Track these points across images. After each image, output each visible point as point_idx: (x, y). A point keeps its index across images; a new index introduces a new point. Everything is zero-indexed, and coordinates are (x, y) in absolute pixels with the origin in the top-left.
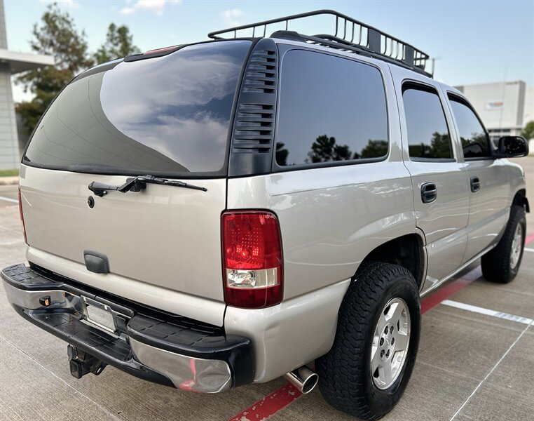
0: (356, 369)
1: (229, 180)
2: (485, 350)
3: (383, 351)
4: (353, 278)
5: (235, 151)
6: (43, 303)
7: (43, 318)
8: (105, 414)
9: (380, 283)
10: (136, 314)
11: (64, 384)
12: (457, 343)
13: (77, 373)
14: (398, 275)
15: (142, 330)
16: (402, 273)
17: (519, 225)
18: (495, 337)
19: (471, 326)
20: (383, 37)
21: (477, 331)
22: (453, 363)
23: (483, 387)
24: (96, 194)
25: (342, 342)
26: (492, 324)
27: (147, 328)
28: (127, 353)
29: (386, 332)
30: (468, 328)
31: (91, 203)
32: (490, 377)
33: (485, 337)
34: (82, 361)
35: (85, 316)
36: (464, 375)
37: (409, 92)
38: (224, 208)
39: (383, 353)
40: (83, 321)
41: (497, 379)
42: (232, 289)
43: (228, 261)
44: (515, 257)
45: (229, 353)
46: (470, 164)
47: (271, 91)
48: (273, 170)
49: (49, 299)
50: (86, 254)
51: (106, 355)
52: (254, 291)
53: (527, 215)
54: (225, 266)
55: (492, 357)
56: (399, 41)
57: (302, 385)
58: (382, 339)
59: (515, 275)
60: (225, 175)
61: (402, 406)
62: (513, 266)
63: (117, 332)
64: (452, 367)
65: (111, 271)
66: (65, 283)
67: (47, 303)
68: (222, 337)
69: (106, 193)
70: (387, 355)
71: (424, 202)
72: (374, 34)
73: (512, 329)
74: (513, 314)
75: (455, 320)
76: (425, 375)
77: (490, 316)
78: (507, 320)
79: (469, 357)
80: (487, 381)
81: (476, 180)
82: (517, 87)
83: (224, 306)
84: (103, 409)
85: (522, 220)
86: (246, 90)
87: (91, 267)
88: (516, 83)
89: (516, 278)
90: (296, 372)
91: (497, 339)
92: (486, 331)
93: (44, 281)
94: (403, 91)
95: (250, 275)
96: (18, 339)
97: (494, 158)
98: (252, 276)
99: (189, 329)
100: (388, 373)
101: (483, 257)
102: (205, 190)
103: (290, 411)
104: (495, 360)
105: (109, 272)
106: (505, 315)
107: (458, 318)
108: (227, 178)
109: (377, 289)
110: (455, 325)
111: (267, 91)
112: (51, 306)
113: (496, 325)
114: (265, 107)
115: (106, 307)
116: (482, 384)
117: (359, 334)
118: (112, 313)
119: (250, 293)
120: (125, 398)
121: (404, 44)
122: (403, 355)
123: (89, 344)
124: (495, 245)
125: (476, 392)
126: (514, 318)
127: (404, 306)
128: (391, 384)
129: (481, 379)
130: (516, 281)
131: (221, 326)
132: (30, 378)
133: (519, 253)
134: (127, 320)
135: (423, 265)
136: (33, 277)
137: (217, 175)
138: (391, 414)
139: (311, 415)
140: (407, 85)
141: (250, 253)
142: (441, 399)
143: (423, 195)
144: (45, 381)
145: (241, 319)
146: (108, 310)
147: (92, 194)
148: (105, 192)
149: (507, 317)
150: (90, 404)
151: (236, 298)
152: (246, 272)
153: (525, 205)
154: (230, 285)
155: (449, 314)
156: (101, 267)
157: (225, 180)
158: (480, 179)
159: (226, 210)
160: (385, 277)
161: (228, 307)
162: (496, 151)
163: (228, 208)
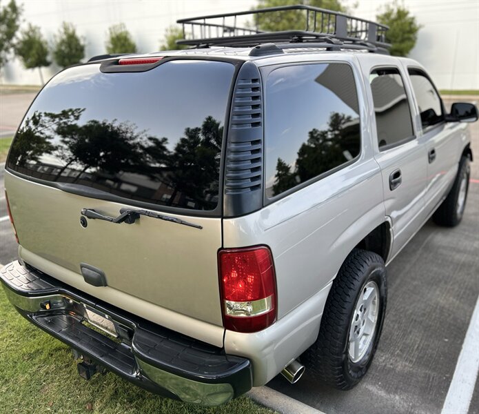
1: (224, 220)
3: (357, 326)
4: (334, 281)
6: (44, 307)
7: (47, 323)
13: (85, 375)
14: (372, 263)
31: (84, 224)
34: (89, 364)
35: (86, 318)
39: (356, 329)
40: (83, 323)
42: (231, 317)
43: (226, 295)
47: (258, 124)
48: (264, 205)
49: (50, 304)
50: (82, 267)
53: (472, 164)
57: (293, 376)
58: (358, 315)
60: (220, 215)
65: (109, 283)
66: (63, 288)
67: (48, 307)
68: (223, 357)
70: (358, 333)
71: (391, 190)
72: (341, 20)
81: (433, 152)
83: (223, 330)
86: (234, 127)
87: (88, 279)
97: (446, 121)
99: (190, 348)
102: (200, 228)
105: (106, 285)
108: (222, 217)
111: (254, 124)
112: (52, 310)
114: (254, 143)
115: (107, 316)
118: (113, 322)
121: (367, 22)
124: (444, 198)
131: (222, 347)
137: (212, 214)
143: (391, 184)
146: (109, 319)
153: (469, 155)
154: (228, 314)
156: (100, 281)
157: (220, 219)
158: (436, 150)
159: (222, 248)
161: (227, 331)
162: (449, 115)
163: (224, 247)
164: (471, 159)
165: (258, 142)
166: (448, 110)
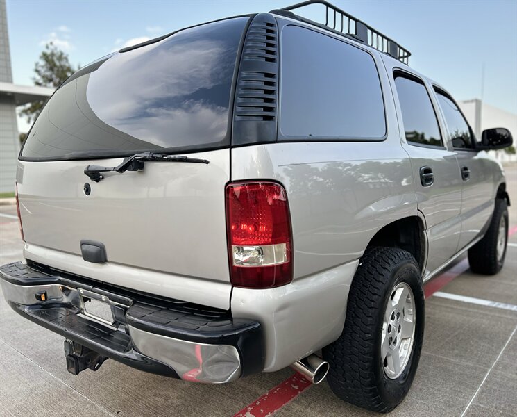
0: (366, 357)
1: (232, 149)
2: (486, 338)
3: (391, 338)
5: (238, 118)
6: (39, 298)
7: (39, 313)
8: (104, 414)
9: (387, 266)
10: (135, 302)
11: (62, 384)
12: (456, 333)
13: (73, 370)
15: (142, 317)
16: (407, 256)
17: (502, 218)
18: (494, 326)
19: (468, 316)
20: (369, 32)
21: (474, 320)
22: (457, 352)
23: (493, 375)
24: (92, 179)
25: (352, 328)
26: (488, 313)
27: (147, 315)
28: (127, 344)
29: (393, 319)
30: (465, 317)
31: (88, 190)
32: (497, 365)
33: (483, 326)
34: (79, 356)
35: (82, 309)
36: (471, 364)
37: (399, 79)
38: (229, 180)
39: (391, 340)
40: (80, 315)
41: (505, 367)
42: (239, 268)
43: (233, 238)
44: (500, 249)
45: (237, 337)
46: (459, 154)
47: (273, 60)
48: (278, 140)
49: (46, 294)
50: (82, 244)
51: (104, 347)
52: (263, 269)
54: (230, 243)
55: (495, 345)
56: (383, 37)
57: (313, 374)
58: (390, 325)
59: (501, 267)
60: (228, 145)
61: (412, 396)
62: (499, 258)
63: (115, 324)
64: (457, 355)
65: (108, 259)
66: (61, 277)
67: (43, 298)
68: (229, 321)
69: (103, 178)
70: (395, 343)
71: (423, 185)
72: (362, 27)
73: (510, 317)
74: (506, 303)
75: (449, 310)
76: (429, 365)
77: (485, 306)
78: (502, 309)
79: (472, 346)
80: (495, 368)
81: (466, 169)
82: (473, 105)
83: (230, 287)
84: (102, 408)
85: (505, 212)
86: (247, 59)
87: (88, 257)
88: (472, 101)
89: (503, 270)
90: (305, 361)
91: (496, 327)
92: (484, 321)
93: (40, 276)
94: (395, 78)
95: (257, 252)
96: (17, 341)
97: (478, 150)
98: (259, 254)
99: (192, 315)
100: (397, 361)
101: (469, 250)
102: (206, 162)
103: (296, 405)
104: (499, 348)
105: (106, 261)
106: (499, 305)
107: (452, 308)
108: (231, 147)
109: (384, 272)
110: (451, 315)
111: (268, 60)
112: (47, 302)
113: (492, 314)
114: (268, 75)
115: (103, 298)
116: (491, 373)
117: (369, 319)
118: (110, 304)
119: (259, 271)
120: (124, 397)
121: (388, 40)
122: (410, 342)
123: (86, 336)
124: (482, 236)
125: (486, 381)
126: (508, 307)
127: (409, 292)
128: (400, 373)
129: (489, 367)
130: (503, 272)
131: (228, 309)
132: (28, 378)
133: (503, 245)
134: (126, 309)
135: (424, 250)
136: (29, 273)
137: (219, 145)
138: (401, 405)
139: (319, 409)
140: (398, 73)
141: (256, 229)
142: (451, 389)
143: (422, 178)
144: (42, 381)
145: (249, 300)
146: (106, 302)
147: (88, 179)
148: (101, 177)
149: (501, 306)
150: (89, 403)
151: (242, 277)
152: (253, 249)
153: (505, 199)
154: (235, 264)
155: (443, 304)
156: (99, 257)
157: (228, 150)
158: (469, 168)
159: (230, 182)
160: (391, 259)
161: (234, 288)
162: (479, 143)
163: (233, 180)
164: (508, 203)
165: (272, 76)
166: (479, 139)
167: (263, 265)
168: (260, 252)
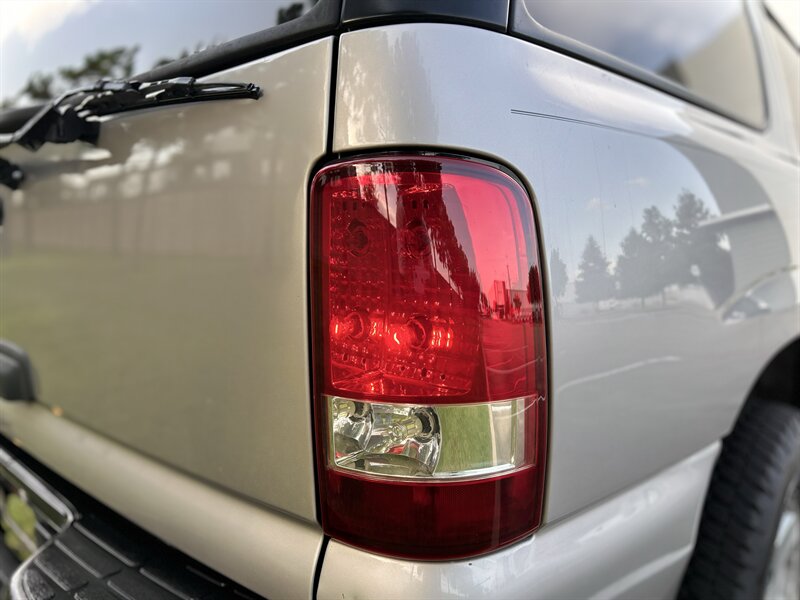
4: (729, 443)
38: (323, 150)
48: (514, 27)
52: (435, 490)
54: (321, 386)
95: (418, 425)
98: (426, 428)
108: (336, 30)
148: (16, 173)
152: (406, 409)
159: (330, 156)
161: (333, 546)
163: (338, 147)
167: (441, 475)
168: (430, 425)
